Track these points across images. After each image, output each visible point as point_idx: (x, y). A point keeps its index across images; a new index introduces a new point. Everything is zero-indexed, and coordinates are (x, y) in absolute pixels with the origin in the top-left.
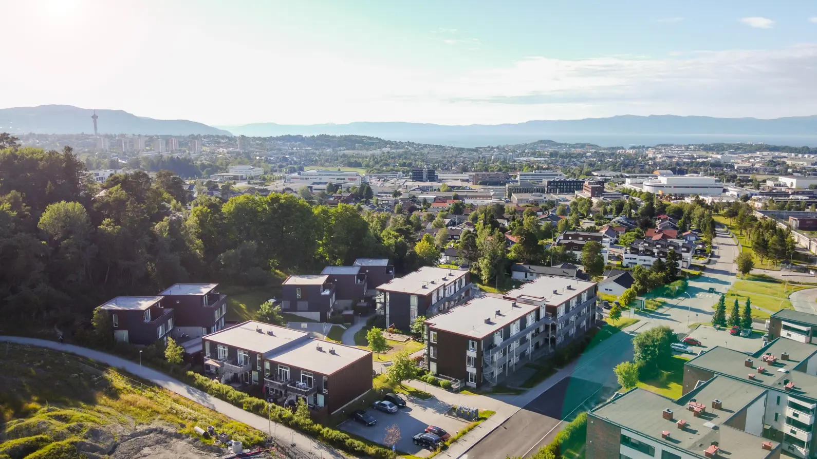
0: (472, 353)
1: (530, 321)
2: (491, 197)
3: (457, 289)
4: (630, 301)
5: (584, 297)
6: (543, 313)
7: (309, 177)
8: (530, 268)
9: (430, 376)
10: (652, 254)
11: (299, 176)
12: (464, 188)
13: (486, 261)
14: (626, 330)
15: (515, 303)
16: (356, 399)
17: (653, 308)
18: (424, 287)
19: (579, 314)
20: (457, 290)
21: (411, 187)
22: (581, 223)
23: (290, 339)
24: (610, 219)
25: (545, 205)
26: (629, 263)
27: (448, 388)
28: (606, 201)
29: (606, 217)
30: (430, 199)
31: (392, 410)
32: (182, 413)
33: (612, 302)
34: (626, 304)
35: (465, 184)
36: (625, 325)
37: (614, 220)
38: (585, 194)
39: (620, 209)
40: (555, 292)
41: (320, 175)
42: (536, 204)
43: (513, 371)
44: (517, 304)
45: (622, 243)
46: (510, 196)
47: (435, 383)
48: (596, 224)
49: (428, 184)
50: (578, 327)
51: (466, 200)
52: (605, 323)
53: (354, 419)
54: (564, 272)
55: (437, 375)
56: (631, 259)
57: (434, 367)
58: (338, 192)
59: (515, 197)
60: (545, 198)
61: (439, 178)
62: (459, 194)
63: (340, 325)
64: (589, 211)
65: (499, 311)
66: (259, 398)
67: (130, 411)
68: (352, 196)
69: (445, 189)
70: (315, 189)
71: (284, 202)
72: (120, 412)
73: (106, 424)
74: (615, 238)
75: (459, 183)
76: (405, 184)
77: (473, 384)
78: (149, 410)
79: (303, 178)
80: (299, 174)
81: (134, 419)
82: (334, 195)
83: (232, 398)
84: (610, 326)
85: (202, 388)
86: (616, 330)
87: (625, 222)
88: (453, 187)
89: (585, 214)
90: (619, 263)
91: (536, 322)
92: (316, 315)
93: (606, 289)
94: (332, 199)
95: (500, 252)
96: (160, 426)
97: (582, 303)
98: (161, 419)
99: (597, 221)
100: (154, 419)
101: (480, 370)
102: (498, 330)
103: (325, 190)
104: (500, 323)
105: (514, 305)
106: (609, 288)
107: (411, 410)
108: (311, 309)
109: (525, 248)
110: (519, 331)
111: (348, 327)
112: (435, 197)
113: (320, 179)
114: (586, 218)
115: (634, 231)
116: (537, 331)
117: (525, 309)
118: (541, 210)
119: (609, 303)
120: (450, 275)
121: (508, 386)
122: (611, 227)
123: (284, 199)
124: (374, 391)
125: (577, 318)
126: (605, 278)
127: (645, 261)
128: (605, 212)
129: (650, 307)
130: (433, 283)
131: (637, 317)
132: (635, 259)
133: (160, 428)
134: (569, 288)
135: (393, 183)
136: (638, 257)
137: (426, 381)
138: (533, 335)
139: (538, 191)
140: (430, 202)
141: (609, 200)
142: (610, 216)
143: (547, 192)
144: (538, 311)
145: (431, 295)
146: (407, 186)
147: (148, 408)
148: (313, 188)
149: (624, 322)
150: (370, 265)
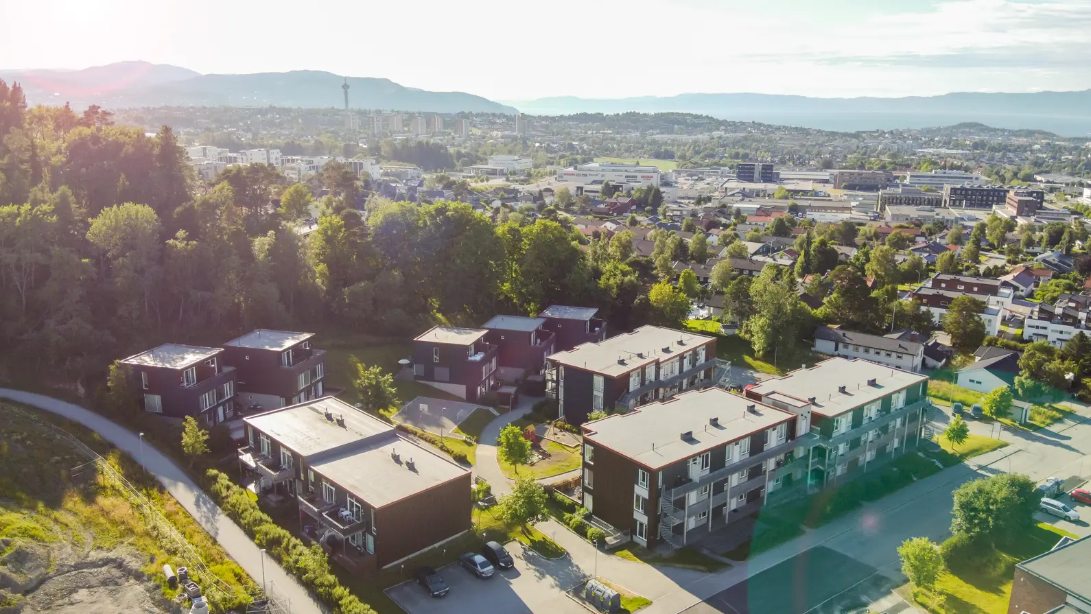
0: (642, 491)
1: (774, 440)
2: (850, 209)
3: (687, 367)
4: (1001, 409)
5: (899, 402)
6: (803, 427)
7: (588, 173)
8: (844, 335)
9: (577, 518)
10: (1076, 323)
11: (577, 172)
12: (816, 194)
13: (763, 319)
14: (972, 463)
15: (754, 406)
16: (437, 545)
17: (1043, 423)
18: (622, 362)
19: (884, 429)
20: (685, 369)
21: (732, 189)
22: (982, 258)
23: (361, 435)
24: (1035, 254)
25: (930, 225)
26: (1034, 334)
27: (600, 543)
28: (1040, 224)
29: (1031, 250)
30: (747, 210)
31: (483, 573)
32: (163, 538)
33: (969, 406)
34: (991, 412)
35: (819, 187)
36: (975, 452)
37: (1040, 257)
38: (1005, 212)
39: (1054, 240)
40: (842, 390)
41: (603, 170)
42: (918, 224)
43: (725, 524)
44: (758, 407)
45: (1039, 296)
46: (883, 209)
47: (581, 530)
48: (1009, 261)
49: (760, 186)
50: (881, 452)
51: (808, 213)
52: (937, 446)
53: (418, 581)
54: (900, 346)
55: (588, 517)
56: (1037, 327)
57: (589, 501)
58: (615, 196)
59: (889, 210)
60: (937, 215)
61: (781, 176)
62: (799, 203)
63: (491, 409)
64: (1003, 239)
65: (716, 419)
66: (283, 528)
67: (97, 524)
68: (633, 202)
69: (780, 195)
70: (586, 191)
71: (452, 215)
72: (84, 524)
73: (52, 542)
74: (1032, 287)
75: (808, 186)
76: (725, 186)
77: (642, 541)
78: (123, 527)
79: (578, 175)
80: (576, 168)
81: (94, 538)
82: (607, 200)
83: (246, 521)
84: (944, 452)
85: (218, 499)
86: (953, 461)
87: (1056, 261)
88: (796, 192)
89: (996, 244)
90: (1018, 331)
91: (787, 441)
92: (460, 390)
93: (971, 381)
94: (602, 206)
95: (789, 307)
96: (123, 557)
97: (892, 410)
98: (131, 544)
99: (1010, 258)
100: (122, 543)
101: (655, 519)
102: (699, 454)
103: (597, 192)
104: (709, 440)
105: (752, 410)
106: (976, 379)
107: (517, 574)
108: (453, 380)
109: (846, 301)
110: (748, 456)
111: (503, 412)
112: (758, 206)
113: (603, 176)
114: (995, 249)
115: (1068, 278)
116: (790, 455)
117: (770, 416)
118: (923, 235)
119: (965, 408)
120: (681, 343)
121: (705, 552)
122: (1027, 269)
123: (455, 210)
124: (472, 535)
125: (878, 435)
126: (978, 359)
127: (1061, 332)
128: (1030, 243)
129: (1038, 421)
130: (640, 356)
131: (1007, 436)
132: (1045, 328)
133: (121, 559)
134: (873, 383)
135: (708, 184)
136: (1052, 326)
137: (568, 524)
138: (778, 464)
139: (930, 202)
140: (746, 215)
141: (1045, 222)
142: (1037, 249)
143: (945, 206)
144: (792, 424)
145: (626, 377)
146: (726, 188)
147: (123, 523)
148: (584, 189)
149: (975, 447)
150: (566, 317)
